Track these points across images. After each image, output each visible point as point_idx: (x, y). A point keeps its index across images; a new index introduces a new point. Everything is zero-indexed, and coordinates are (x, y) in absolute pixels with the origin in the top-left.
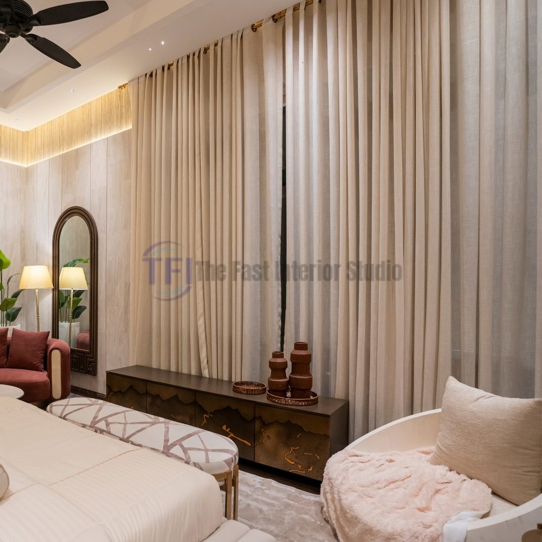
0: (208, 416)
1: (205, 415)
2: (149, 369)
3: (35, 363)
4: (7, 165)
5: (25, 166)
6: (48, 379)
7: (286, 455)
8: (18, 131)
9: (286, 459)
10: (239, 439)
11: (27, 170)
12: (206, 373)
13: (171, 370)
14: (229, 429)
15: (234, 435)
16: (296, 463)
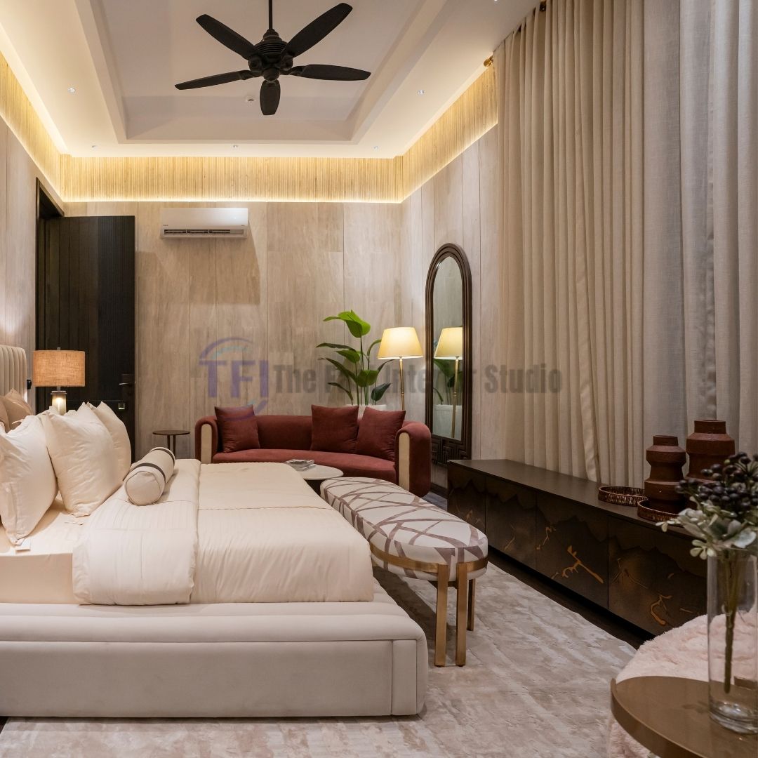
0: (551, 530)
1: (547, 528)
2: (519, 465)
3: (384, 449)
4: (373, 206)
5: (399, 201)
6: (394, 470)
7: (652, 606)
8: (387, 159)
9: (652, 613)
10: (587, 569)
11: (400, 205)
12: (592, 475)
13: (547, 468)
14: (575, 553)
15: (582, 563)
16: (667, 623)
